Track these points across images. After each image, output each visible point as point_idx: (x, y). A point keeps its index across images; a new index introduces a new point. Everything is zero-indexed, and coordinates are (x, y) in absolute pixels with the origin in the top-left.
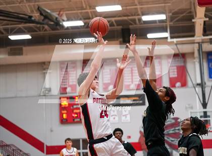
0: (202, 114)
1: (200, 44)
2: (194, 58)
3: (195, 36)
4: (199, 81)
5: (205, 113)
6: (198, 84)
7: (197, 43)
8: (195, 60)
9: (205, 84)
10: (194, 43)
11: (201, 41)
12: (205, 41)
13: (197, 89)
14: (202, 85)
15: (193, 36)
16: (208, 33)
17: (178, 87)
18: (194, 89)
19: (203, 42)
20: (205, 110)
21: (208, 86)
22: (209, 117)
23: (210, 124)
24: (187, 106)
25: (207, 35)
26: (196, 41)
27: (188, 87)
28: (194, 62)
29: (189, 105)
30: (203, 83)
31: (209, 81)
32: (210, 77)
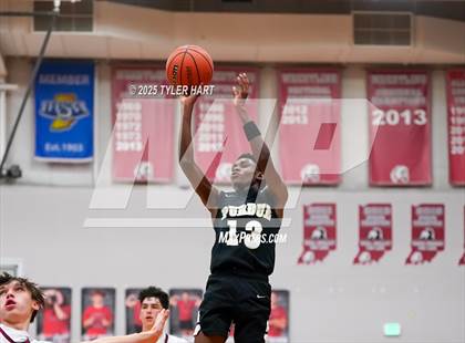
21: (28, 184)
31: (34, 164)
32: (40, 151)
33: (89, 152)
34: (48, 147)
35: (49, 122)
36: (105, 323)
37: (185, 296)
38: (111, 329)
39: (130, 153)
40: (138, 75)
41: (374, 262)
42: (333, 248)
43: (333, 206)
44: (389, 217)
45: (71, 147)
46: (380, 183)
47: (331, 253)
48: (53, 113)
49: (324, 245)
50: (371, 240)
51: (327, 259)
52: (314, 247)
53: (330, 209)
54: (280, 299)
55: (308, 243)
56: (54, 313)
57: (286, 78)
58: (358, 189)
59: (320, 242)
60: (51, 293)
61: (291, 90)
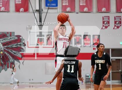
0: (39, 34)
4: (38, 8)
5: (41, 33)
6: (37, 11)
9: (42, 11)
13: (36, 14)
14: (40, 11)
17: (22, 12)
18: (33, 14)
20: (41, 31)
21: (44, 13)
22: (44, 36)
23: (44, 41)
24: (28, 27)
27: (29, 12)
29: (29, 26)
31: (45, 8)
32: (46, 5)
33: (57, 6)
34: (48, 5)
37: (78, 36)
39: (66, 6)
41: (118, 29)
42: (109, 26)
43: (109, 17)
44: (121, 19)
45: (53, 5)
46: (119, 12)
47: (109, 27)
49: (107, 25)
50: (117, 24)
51: (108, 28)
52: (105, 26)
53: (108, 17)
55: (104, 25)
56: (50, 40)
58: (114, 13)
59: (106, 25)
60: (49, 36)
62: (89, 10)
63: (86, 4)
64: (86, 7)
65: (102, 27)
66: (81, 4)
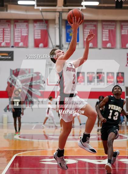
1: (60, 13)
2: (55, 24)
3: (57, 6)
4: (58, 44)
6: (57, 46)
7: (58, 12)
8: (56, 26)
9: (63, 46)
10: (56, 12)
11: (61, 10)
12: (64, 11)
14: (60, 47)
15: (55, 6)
16: (67, 4)
17: (41, 47)
19: (63, 12)
21: (65, 48)
24: (47, 63)
25: (67, 6)
26: (57, 11)
27: (49, 48)
28: (55, 28)
30: (61, 45)
31: (66, 44)
32: (67, 41)
33: (78, 41)
34: (69, 40)
35: (69, 34)
36: (83, 80)
38: (84, 81)
40: (89, 23)
48: (70, 32)
54: (122, 74)
57: (122, 24)
61: (123, 27)
62: (112, 45)
63: (109, 40)
64: (110, 43)
65: (126, 65)
66: (104, 40)
